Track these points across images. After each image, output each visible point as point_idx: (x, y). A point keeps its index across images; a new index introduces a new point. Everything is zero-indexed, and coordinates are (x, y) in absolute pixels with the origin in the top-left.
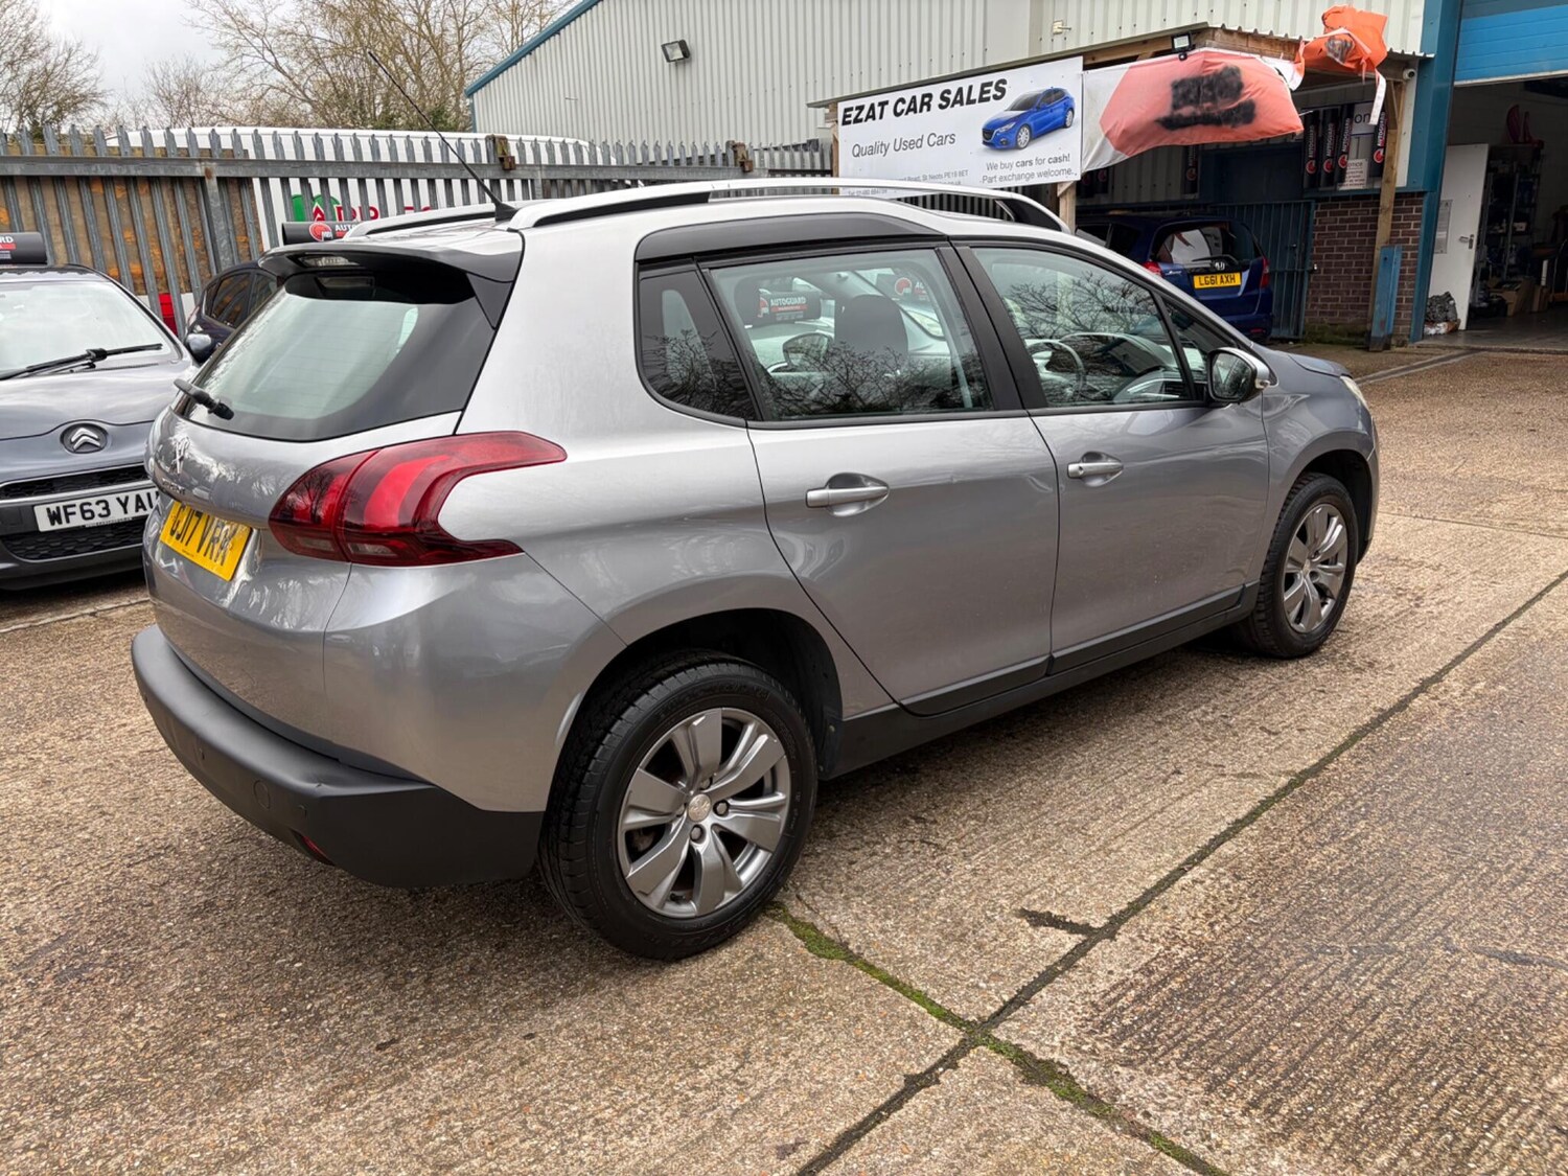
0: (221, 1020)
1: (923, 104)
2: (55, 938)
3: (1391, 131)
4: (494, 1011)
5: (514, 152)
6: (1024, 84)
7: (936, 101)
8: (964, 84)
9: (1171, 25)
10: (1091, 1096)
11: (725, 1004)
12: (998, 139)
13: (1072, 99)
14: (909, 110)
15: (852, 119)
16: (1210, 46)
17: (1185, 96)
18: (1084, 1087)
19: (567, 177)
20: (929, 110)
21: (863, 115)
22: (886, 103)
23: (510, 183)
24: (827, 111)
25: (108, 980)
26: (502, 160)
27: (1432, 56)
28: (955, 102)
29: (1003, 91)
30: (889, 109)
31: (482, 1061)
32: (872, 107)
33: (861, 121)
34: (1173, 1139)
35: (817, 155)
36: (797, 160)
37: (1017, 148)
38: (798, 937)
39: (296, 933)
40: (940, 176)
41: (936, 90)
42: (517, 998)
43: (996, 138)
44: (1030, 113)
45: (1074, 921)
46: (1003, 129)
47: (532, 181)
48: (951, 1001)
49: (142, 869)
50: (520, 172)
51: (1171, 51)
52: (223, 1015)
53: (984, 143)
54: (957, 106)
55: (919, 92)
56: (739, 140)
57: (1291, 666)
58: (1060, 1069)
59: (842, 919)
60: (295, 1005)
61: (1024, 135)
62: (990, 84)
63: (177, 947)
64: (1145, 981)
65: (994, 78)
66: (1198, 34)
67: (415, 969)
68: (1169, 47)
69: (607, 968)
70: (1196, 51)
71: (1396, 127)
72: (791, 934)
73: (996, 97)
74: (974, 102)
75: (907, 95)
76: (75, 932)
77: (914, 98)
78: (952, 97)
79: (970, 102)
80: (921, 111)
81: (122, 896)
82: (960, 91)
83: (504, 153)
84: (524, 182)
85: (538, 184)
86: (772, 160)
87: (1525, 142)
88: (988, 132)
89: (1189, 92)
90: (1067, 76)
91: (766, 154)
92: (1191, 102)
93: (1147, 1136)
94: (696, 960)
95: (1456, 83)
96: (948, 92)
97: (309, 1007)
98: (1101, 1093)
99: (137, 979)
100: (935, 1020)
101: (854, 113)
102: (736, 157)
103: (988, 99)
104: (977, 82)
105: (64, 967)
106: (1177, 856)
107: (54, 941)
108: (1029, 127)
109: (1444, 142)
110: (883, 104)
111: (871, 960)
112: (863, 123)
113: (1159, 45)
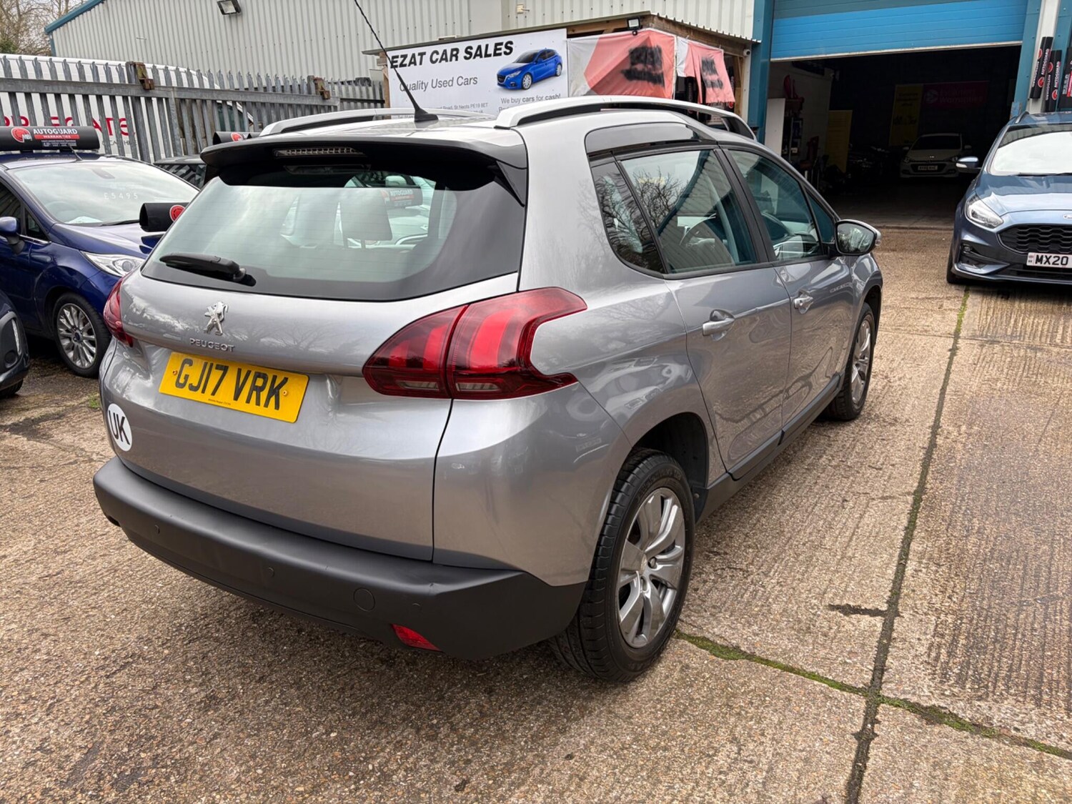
0: (301, 793)
1: (452, 55)
2: (85, 751)
3: (737, 88)
4: (526, 742)
5: (150, 76)
6: (526, 45)
7: (462, 54)
8: (483, 43)
9: (627, 11)
10: (974, 725)
11: (690, 705)
12: (508, 82)
13: (560, 57)
14: (442, 59)
15: (398, 64)
16: (651, 27)
17: (638, 58)
18: (967, 720)
19: (194, 97)
20: (457, 60)
21: (407, 61)
22: (424, 53)
23: (149, 100)
24: (378, 57)
25: (168, 779)
26: (142, 82)
27: (760, 41)
28: (476, 55)
29: (511, 49)
30: (426, 58)
31: (549, 784)
32: (413, 56)
33: (405, 65)
34: (1044, 742)
35: (371, 89)
36: (358, 92)
37: (522, 88)
38: (701, 648)
39: (311, 710)
40: (467, 107)
41: (462, 46)
42: (535, 729)
43: (509, 81)
44: (531, 65)
45: (868, 608)
46: (512, 76)
47: (167, 99)
48: (837, 675)
49: (120, 678)
50: (157, 92)
51: (627, 29)
52: (301, 789)
53: (499, 84)
54: (478, 58)
55: (449, 47)
56: (317, 76)
57: (853, 425)
58: (943, 711)
59: (721, 629)
60: (356, 768)
61: (527, 80)
62: (501, 44)
63: (211, 740)
64: (944, 642)
65: (504, 40)
66: (644, 18)
67: (435, 721)
68: (626, 26)
69: (584, 694)
70: (643, 30)
71: (740, 86)
72: (695, 647)
73: (505, 53)
74: (490, 55)
75: (440, 48)
76: (102, 742)
77: (445, 51)
78: (473, 51)
79: (487, 55)
80: (451, 60)
81: (123, 703)
82: (479, 47)
83: (143, 76)
84: (159, 100)
85: (172, 102)
86: (340, 91)
87: (794, 98)
88: (501, 77)
89: (640, 55)
90: (556, 42)
91: (336, 87)
92: (642, 62)
93: (1028, 743)
94: (645, 677)
95: (772, 60)
96: (471, 48)
97: (370, 767)
98: (980, 721)
99: (195, 772)
100: (839, 691)
101: (400, 60)
102: (317, 88)
103: (500, 54)
104: (491, 42)
105: (115, 776)
106: (891, 555)
107: (85, 754)
108: (530, 74)
109: (766, 95)
110: (422, 54)
111: (763, 656)
112: (407, 67)
113: (619, 24)
